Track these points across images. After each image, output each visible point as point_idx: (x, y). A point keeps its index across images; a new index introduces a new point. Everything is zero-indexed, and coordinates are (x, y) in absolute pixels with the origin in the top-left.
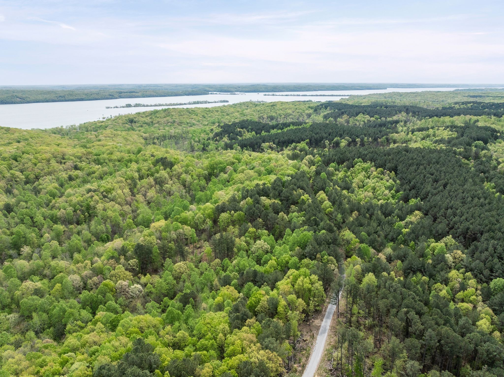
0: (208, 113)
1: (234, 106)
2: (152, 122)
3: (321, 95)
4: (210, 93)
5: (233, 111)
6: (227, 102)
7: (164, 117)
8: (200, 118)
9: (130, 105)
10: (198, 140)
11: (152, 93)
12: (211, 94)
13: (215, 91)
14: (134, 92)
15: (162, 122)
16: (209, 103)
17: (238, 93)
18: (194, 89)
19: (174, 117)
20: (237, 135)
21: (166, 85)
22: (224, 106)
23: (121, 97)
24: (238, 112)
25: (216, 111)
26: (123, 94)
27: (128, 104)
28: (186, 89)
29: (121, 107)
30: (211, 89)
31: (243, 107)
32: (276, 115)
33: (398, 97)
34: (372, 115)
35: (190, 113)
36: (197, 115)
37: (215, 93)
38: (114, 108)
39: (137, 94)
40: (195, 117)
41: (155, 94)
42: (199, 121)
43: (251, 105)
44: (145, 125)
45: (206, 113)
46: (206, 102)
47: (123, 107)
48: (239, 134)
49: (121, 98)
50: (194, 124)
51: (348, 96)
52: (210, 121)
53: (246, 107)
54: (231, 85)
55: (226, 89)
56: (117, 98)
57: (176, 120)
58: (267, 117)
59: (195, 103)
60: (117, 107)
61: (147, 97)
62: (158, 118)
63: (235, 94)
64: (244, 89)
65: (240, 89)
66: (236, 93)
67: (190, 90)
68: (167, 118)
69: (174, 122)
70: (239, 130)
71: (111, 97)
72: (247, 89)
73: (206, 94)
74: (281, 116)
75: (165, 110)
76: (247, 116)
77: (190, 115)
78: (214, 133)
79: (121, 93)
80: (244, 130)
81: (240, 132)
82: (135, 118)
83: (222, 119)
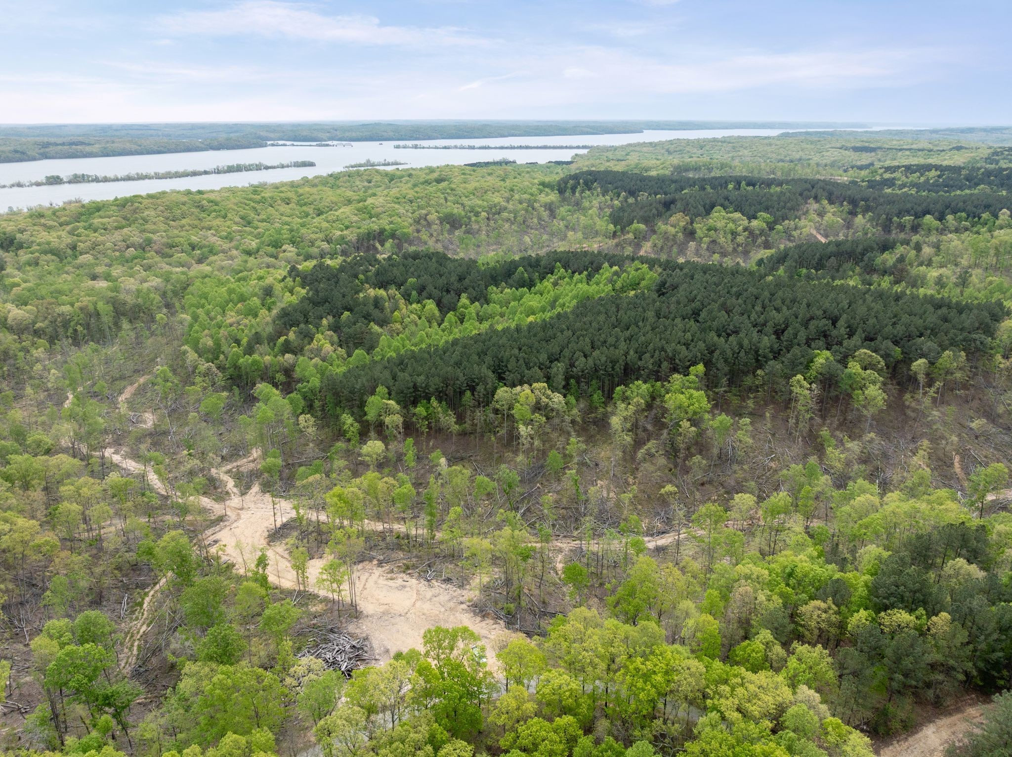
0: (258, 207)
1: (332, 180)
2: (74, 248)
3: (521, 147)
4: (269, 143)
5: (334, 199)
6: (312, 164)
7: (117, 228)
8: (235, 228)
9: (58, 177)
10: (210, 343)
11: (128, 146)
12: (273, 145)
13: (282, 140)
14: (82, 143)
15: (109, 245)
16: (267, 168)
17: (335, 143)
18: (232, 135)
19: (148, 226)
20: (368, 317)
21: (167, 126)
22: (306, 181)
23: (45, 156)
24: (349, 202)
25: (283, 200)
26: (51, 150)
27: (53, 177)
28: (215, 134)
29: (31, 185)
30: (272, 135)
31: (358, 183)
32: (463, 213)
33: (695, 150)
34: (752, 213)
35: (202, 208)
36: (225, 217)
37: (281, 142)
38: (13, 186)
39: (88, 149)
40: (218, 222)
41: (134, 147)
42: (229, 238)
43: (379, 178)
44: (50, 257)
45: (254, 208)
46: (259, 167)
47: (38, 184)
48: (376, 313)
49: (47, 158)
50: (212, 251)
51: (584, 147)
52: (266, 239)
53: (366, 184)
54: (316, 124)
55: (305, 133)
56: (34, 159)
57: (155, 237)
58: (439, 218)
59: (231, 170)
60: (19, 185)
61: (114, 155)
62: (95, 231)
63: (327, 145)
64: (347, 134)
65: (338, 133)
66: (330, 143)
67: (223, 136)
68: (125, 230)
69: (149, 242)
70: (372, 292)
71: (18, 155)
72: (354, 134)
73: (261, 146)
74: (477, 214)
75: (122, 204)
76: (377, 216)
77: (203, 215)
78: (274, 312)
79: (47, 145)
80: (393, 291)
81: (377, 303)
82: (21, 231)
83: (303, 231)
